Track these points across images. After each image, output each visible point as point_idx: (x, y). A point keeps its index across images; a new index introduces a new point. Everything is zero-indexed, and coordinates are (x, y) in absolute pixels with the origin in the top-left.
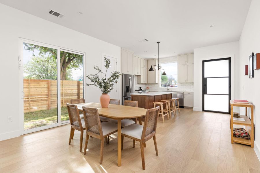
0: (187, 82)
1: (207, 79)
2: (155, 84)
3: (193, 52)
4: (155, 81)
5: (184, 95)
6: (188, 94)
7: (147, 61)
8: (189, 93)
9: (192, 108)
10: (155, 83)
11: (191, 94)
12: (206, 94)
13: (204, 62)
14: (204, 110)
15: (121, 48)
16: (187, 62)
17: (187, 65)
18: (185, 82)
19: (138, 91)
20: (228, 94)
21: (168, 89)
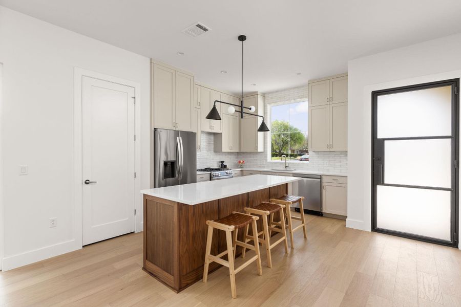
0: (331, 150)
1: (386, 142)
2: (257, 153)
3: (347, 73)
4: (256, 147)
5: (324, 184)
6: (334, 182)
7: (240, 99)
8: (335, 178)
9: (343, 218)
10: (256, 151)
11: (341, 181)
12: (383, 184)
13: (375, 94)
14: (374, 228)
15: (151, 59)
16: (332, 98)
17: (331, 106)
18: (328, 150)
19: (209, 172)
20: (449, 186)
21: (286, 167)
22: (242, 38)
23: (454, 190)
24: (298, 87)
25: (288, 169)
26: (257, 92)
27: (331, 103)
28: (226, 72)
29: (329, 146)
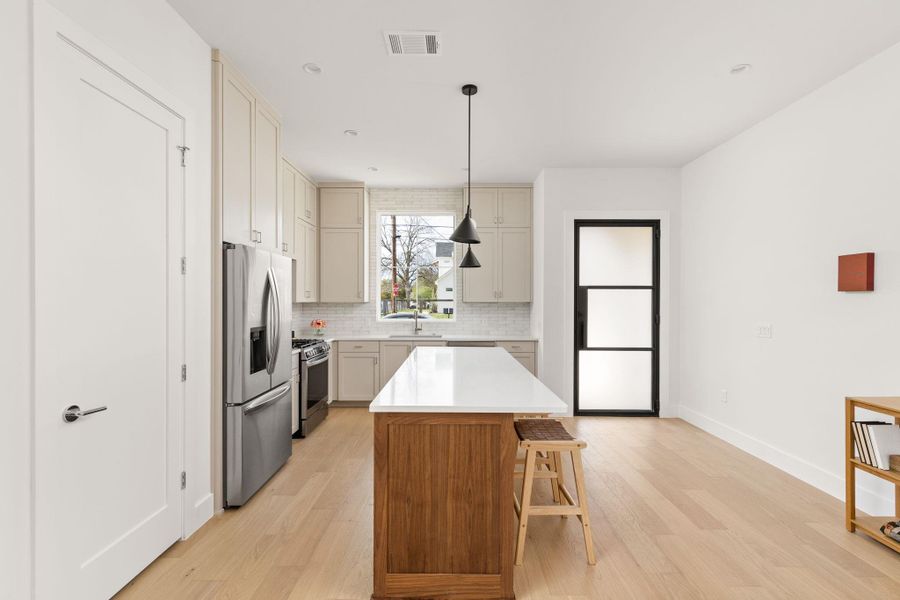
0: (499, 300)
1: (589, 290)
4: (360, 294)
7: (319, 189)
8: (517, 343)
11: (526, 349)
12: (585, 348)
13: (578, 224)
16: (502, 219)
17: (500, 231)
18: (494, 300)
19: (299, 350)
20: (650, 346)
21: (417, 330)
22: (469, 90)
23: (655, 350)
24: (437, 189)
25: (420, 333)
26: (363, 183)
27: (500, 225)
28: (356, 134)
29: (498, 294)
